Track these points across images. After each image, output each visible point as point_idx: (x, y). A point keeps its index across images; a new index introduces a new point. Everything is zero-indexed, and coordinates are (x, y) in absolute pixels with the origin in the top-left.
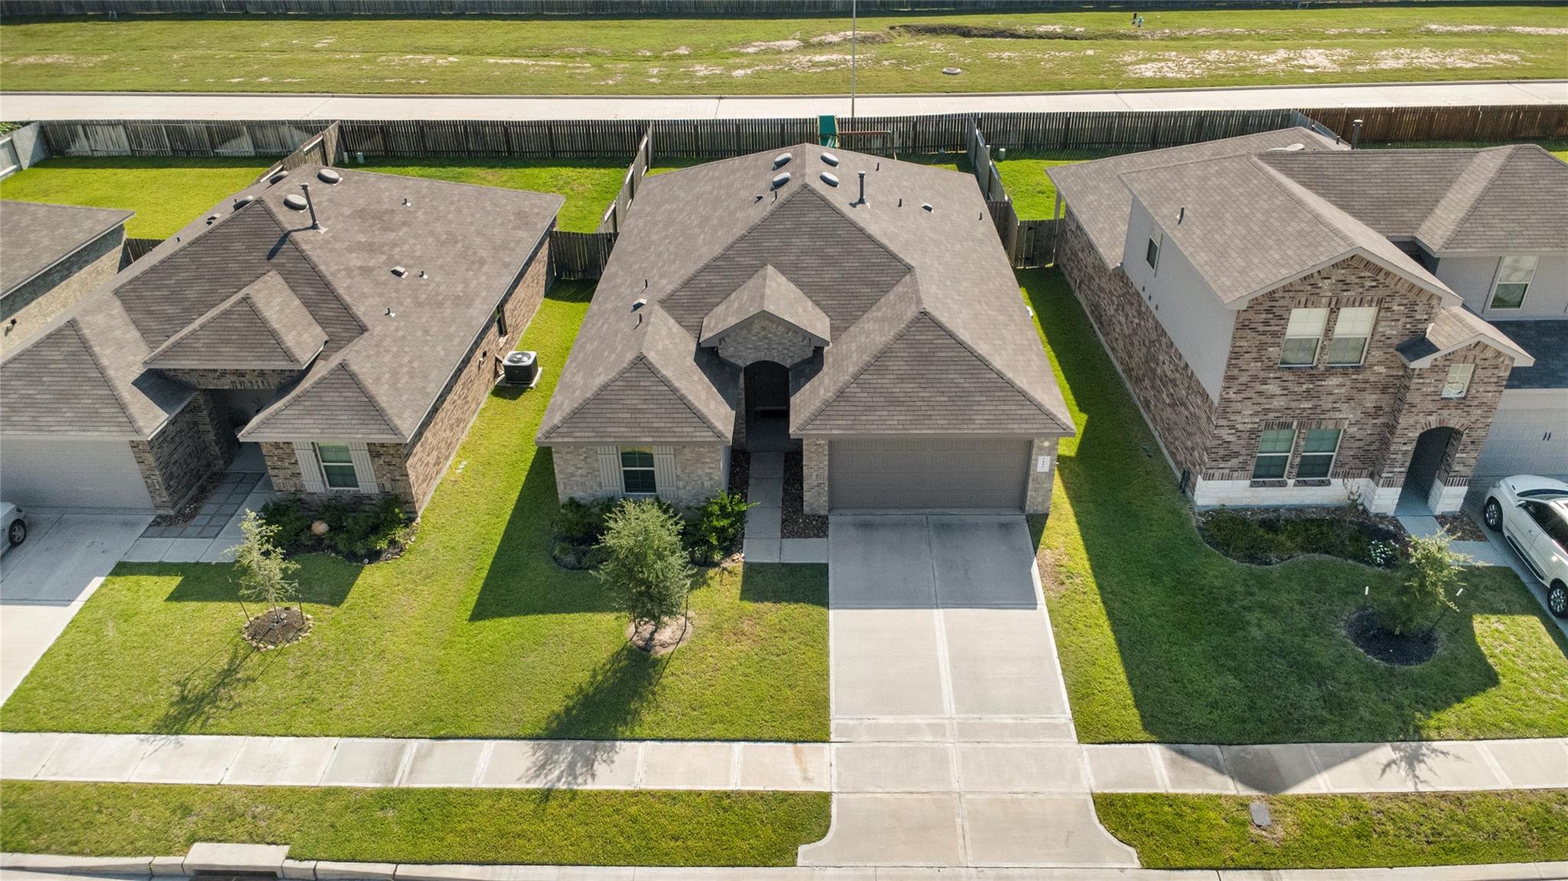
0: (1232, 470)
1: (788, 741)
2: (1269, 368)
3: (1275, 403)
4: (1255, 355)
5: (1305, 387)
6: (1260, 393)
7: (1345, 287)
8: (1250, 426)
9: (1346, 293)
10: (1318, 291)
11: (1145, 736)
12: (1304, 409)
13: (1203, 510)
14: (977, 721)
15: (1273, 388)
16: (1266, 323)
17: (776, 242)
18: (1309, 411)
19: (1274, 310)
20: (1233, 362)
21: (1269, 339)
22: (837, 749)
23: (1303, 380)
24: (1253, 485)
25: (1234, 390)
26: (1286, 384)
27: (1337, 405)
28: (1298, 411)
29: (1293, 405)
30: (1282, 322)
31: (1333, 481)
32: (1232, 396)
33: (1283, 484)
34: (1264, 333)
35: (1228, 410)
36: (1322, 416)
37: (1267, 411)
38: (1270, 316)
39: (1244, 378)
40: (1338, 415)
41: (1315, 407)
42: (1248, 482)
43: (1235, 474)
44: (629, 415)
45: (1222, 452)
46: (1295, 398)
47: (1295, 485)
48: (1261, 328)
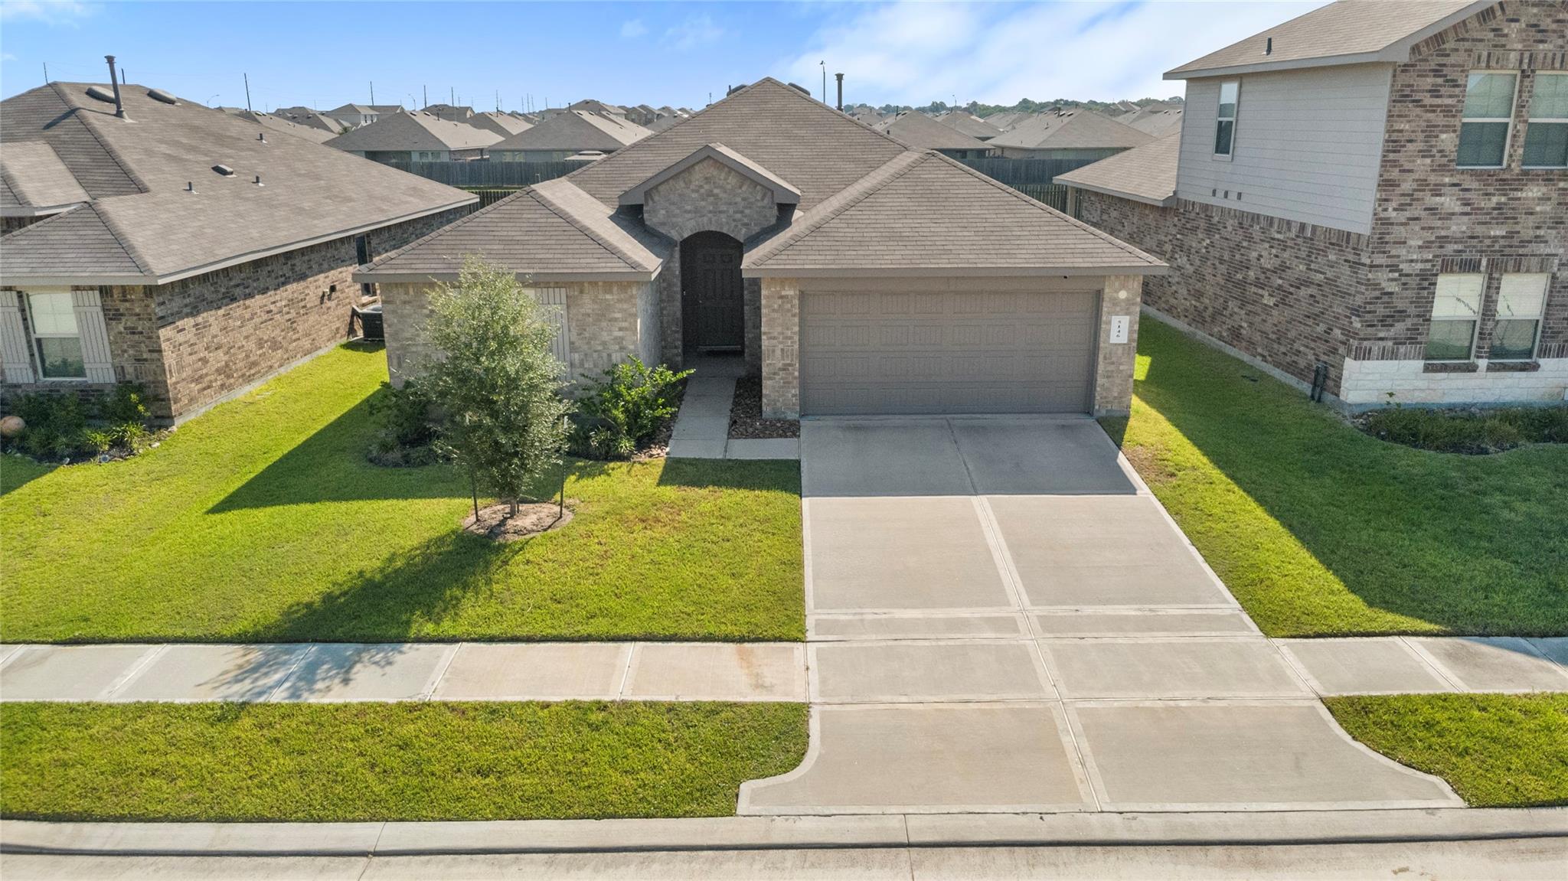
0: (1398, 342)
1: (726, 639)
2: (1442, 169)
3: (1454, 228)
4: (1421, 146)
5: (1495, 199)
6: (1431, 210)
7: (1539, 36)
8: (1420, 266)
9: (1541, 46)
10: (1503, 41)
12: (1495, 239)
13: (1357, 411)
14: (1074, 614)
15: (1449, 202)
16: (1435, 92)
18: (1502, 242)
19: (1445, 71)
20: (1392, 156)
21: (1438, 119)
22: (818, 649)
23: (1491, 189)
24: (1427, 369)
25: (1394, 204)
26: (1467, 195)
27: (1541, 232)
28: (1488, 242)
29: (1480, 230)
30: (1457, 90)
31: (1542, 361)
32: (1392, 214)
33: (1473, 369)
34: (1432, 109)
35: (1387, 238)
36: (1521, 251)
37: (1443, 240)
38: (1440, 81)
39: (1407, 186)
40: (1543, 249)
41: (1510, 235)
42: (1421, 363)
43: (1402, 349)
45: (1381, 311)
46: (1482, 218)
47: (1489, 369)
48: (1428, 100)
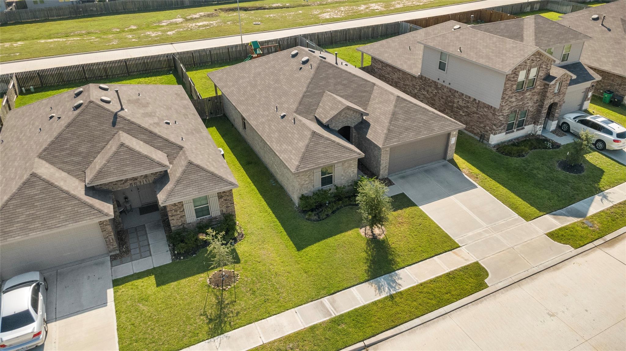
0: (502, 130)
1: (449, 251)
2: (513, 93)
3: (514, 104)
4: (510, 89)
5: (521, 97)
6: (510, 102)
7: (533, 62)
8: (507, 113)
9: (533, 64)
10: (526, 64)
11: (541, 213)
12: (520, 105)
13: (493, 146)
14: (495, 225)
15: (513, 99)
16: (514, 78)
17: (324, 83)
18: (521, 105)
19: (516, 73)
20: (505, 92)
21: (513, 83)
22: (465, 248)
23: (521, 95)
24: (507, 133)
25: (504, 102)
26: (516, 97)
27: (528, 102)
28: (519, 106)
29: (518, 104)
30: (517, 76)
31: (525, 127)
32: (504, 104)
33: (513, 131)
34: (512, 81)
35: (502, 109)
36: (524, 106)
37: (512, 107)
38: (515, 75)
39: (507, 98)
40: (528, 105)
41: (523, 103)
42: (505, 133)
43: (502, 131)
44: (323, 155)
45: (500, 124)
46: (518, 101)
47: (516, 131)
48: (512, 79)
